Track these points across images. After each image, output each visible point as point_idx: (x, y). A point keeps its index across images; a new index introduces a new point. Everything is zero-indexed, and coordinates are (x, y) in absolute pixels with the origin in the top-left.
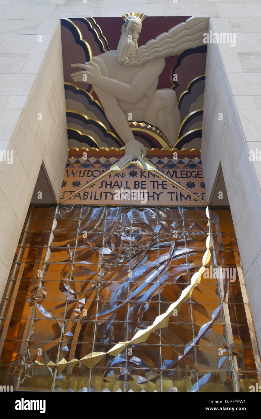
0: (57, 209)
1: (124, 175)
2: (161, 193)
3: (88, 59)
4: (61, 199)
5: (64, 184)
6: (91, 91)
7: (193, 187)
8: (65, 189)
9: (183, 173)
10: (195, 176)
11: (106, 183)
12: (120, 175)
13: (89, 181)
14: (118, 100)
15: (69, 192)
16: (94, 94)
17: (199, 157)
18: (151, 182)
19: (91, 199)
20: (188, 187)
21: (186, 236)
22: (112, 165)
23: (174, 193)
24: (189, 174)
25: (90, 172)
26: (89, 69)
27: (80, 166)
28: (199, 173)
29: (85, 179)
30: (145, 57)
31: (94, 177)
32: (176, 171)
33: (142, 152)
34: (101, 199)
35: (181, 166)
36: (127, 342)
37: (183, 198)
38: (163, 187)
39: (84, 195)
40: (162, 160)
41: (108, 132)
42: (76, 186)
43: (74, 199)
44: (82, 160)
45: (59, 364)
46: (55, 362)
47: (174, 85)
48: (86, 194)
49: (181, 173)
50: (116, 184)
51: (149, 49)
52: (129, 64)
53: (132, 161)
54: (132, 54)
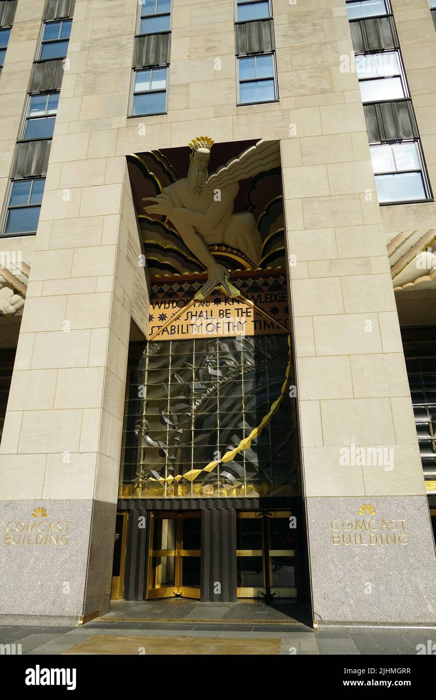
0: (148, 347)
1: (208, 304)
2: (245, 322)
3: (159, 192)
4: (150, 335)
5: (151, 318)
6: (166, 221)
7: (277, 313)
8: (152, 324)
9: (267, 296)
10: (279, 300)
11: (192, 314)
12: (204, 304)
13: (174, 313)
14: (195, 228)
15: (157, 327)
16: (169, 223)
18: (235, 309)
19: (178, 333)
20: (272, 314)
22: (195, 292)
24: (273, 298)
25: (174, 302)
26: (161, 203)
27: (164, 296)
28: (284, 295)
29: (171, 311)
31: (179, 309)
32: (260, 295)
33: (225, 274)
34: (188, 332)
35: (266, 288)
36: (219, 461)
37: (266, 325)
38: (247, 314)
39: (172, 330)
40: (246, 282)
41: (189, 258)
42: (162, 320)
43: (162, 334)
44: (166, 288)
45: (167, 479)
46: (164, 478)
47: (251, 207)
48: (173, 328)
49: (265, 297)
50: (201, 315)
51: (220, 177)
52: (201, 194)
53: (216, 286)
54: (203, 183)
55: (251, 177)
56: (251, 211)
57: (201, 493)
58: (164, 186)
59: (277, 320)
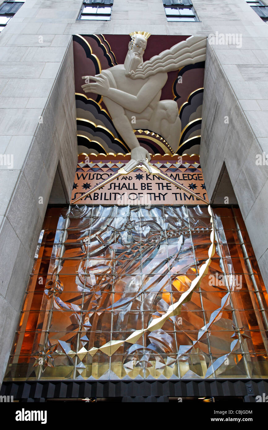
0: (69, 209)
1: (131, 178)
2: (166, 194)
4: (72, 199)
5: (75, 186)
6: (100, 102)
7: (195, 188)
8: (75, 191)
9: (185, 176)
10: (196, 179)
11: (115, 185)
12: (127, 178)
13: (98, 183)
14: (125, 109)
15: (80, 193)
17: (198, 162)
18: (156, 183)
19: (101, 199)
20: (190, 189)
21: (191, 231)
22: (119, 169)
23: (178, 193)
24: (190, 177)
25: (99, 175)
26: (98, 81)
27: (89, 170)
28: (200, 176)
29: (95, 181)
30: (150, 70)
31: (103, 180)
32: (178, 174)
33: (147, 157)
34: (110, 199)
35: (183, 170)
36: (143, 330)
37: (186, 197)
38: (168, 188)
40: (165, 164)
41: (116, 139)
42: (86, 188)
43: (85, 199)
44: (92, 164)
45: (79, 353)
46: (76, 352)
47: (176, 97)
48: (96, 195)
49: (183, 176)
50: (124, 186)
51: (154, 63)
52: (136, 77)
53: (138, 165)
54: (138, 67)
59: (196, 194)
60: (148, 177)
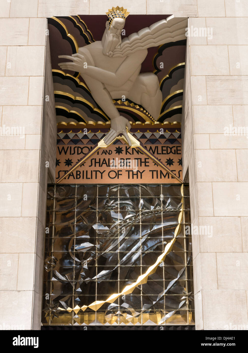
0: (55, 189)
1: (110, 152)
2: (144, 171)
3: (74, 52)
4: (57, 178)
5: (58, 163)
6: (78, 76)
7: (172, 164)
8: (59, 168)
9: (164, 149)
10: (174, 152)
11: (95, 161)
12: (107, 152)
13: (79, 159)
14: (103, 84)
15: (63, 171)
17: (180, 130)
18: (135, 159)
19: (83, 178)
20: (167, 165)
21: (163, 212)
22: (99, 140)
23: (155, 171)
24: (169, 152)
25: (79, 149)
26: (76, 61)
27: (70, 141)
28: (179, 148)
29: (76, 156)
31: (84, 155)
32: (158, 147)
33: (126, 125)
34: (92, 178)
35: (162, 141)
36: (119, 294)
37: (162, 176)
38: (145, 164)
39: (77, 175)
40: (145, 134)
41: (95, 110)
42: (68, 165)
43: (68, 178)
44: (71, 135)
46: (72, 307)
47: (156, 71)
48: (78, 173)
49: (162, 148)
50: (104, 162)
51: (132, 44)
52: (114, 56)
53: (118, 136)
54: (116, 48)
55: (159, 46)
56: (156, 74)
57: (105, 321)
58: (80, 46)
59: (172, 171)
60: (128, 150)
